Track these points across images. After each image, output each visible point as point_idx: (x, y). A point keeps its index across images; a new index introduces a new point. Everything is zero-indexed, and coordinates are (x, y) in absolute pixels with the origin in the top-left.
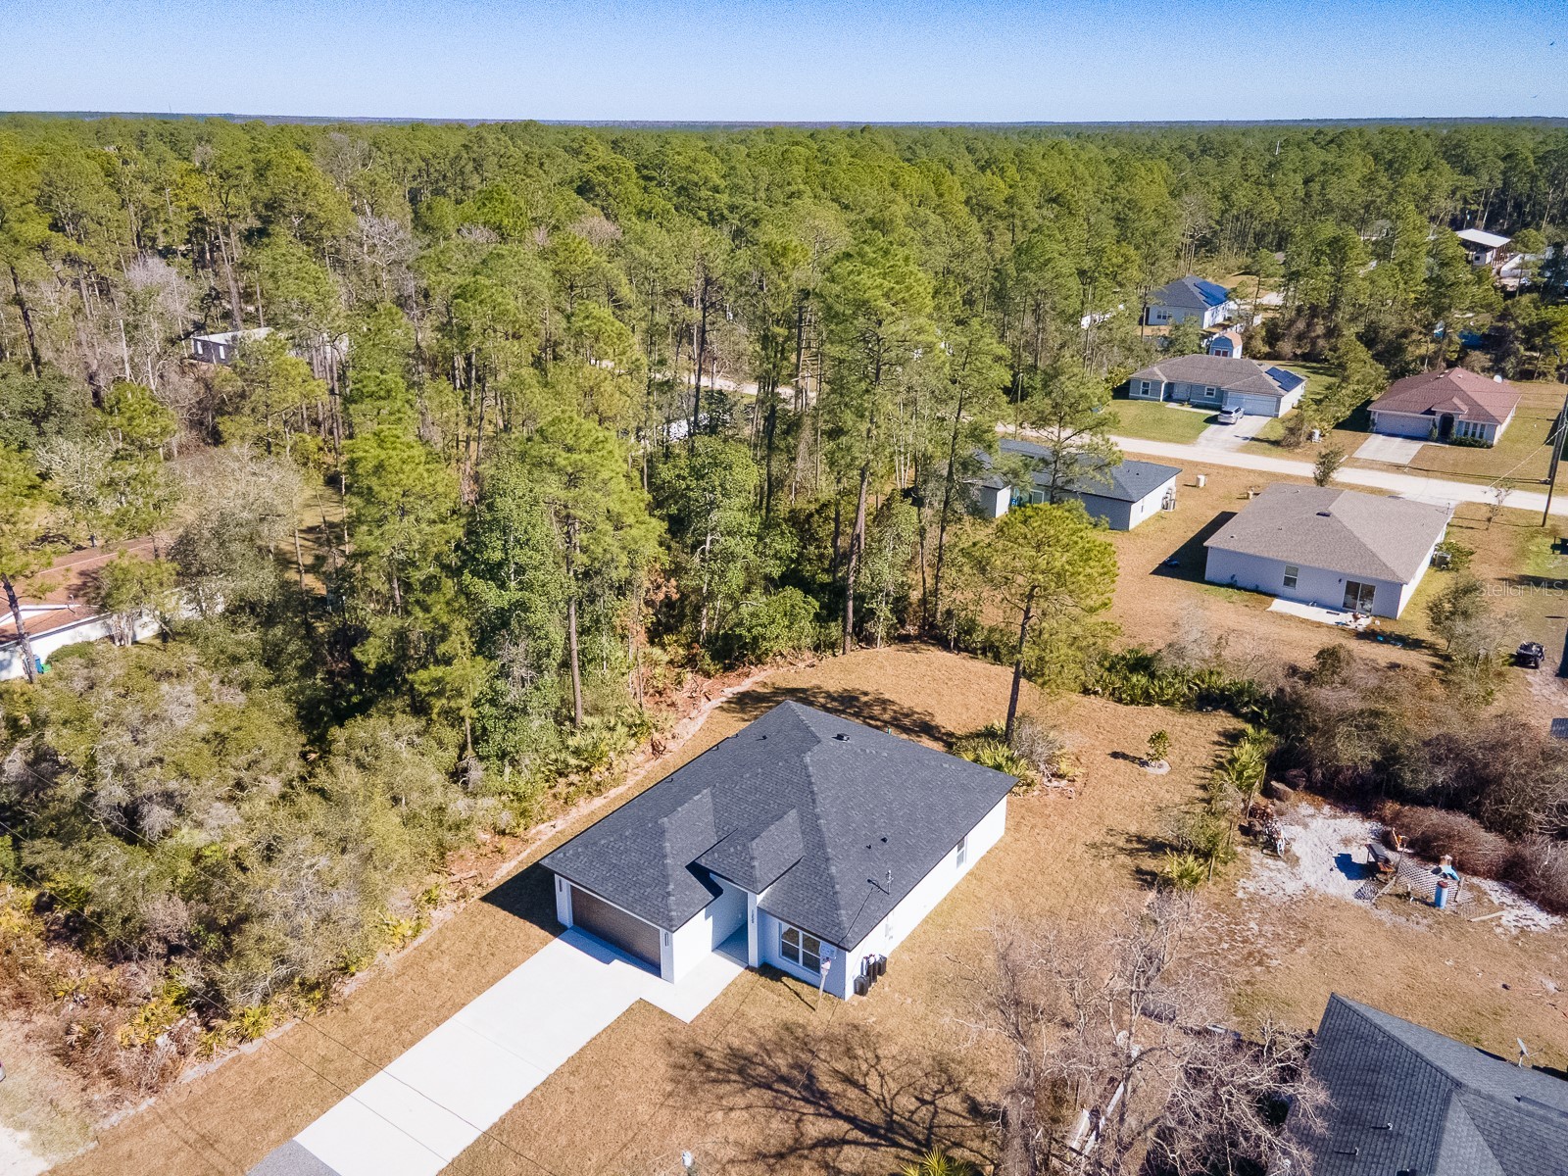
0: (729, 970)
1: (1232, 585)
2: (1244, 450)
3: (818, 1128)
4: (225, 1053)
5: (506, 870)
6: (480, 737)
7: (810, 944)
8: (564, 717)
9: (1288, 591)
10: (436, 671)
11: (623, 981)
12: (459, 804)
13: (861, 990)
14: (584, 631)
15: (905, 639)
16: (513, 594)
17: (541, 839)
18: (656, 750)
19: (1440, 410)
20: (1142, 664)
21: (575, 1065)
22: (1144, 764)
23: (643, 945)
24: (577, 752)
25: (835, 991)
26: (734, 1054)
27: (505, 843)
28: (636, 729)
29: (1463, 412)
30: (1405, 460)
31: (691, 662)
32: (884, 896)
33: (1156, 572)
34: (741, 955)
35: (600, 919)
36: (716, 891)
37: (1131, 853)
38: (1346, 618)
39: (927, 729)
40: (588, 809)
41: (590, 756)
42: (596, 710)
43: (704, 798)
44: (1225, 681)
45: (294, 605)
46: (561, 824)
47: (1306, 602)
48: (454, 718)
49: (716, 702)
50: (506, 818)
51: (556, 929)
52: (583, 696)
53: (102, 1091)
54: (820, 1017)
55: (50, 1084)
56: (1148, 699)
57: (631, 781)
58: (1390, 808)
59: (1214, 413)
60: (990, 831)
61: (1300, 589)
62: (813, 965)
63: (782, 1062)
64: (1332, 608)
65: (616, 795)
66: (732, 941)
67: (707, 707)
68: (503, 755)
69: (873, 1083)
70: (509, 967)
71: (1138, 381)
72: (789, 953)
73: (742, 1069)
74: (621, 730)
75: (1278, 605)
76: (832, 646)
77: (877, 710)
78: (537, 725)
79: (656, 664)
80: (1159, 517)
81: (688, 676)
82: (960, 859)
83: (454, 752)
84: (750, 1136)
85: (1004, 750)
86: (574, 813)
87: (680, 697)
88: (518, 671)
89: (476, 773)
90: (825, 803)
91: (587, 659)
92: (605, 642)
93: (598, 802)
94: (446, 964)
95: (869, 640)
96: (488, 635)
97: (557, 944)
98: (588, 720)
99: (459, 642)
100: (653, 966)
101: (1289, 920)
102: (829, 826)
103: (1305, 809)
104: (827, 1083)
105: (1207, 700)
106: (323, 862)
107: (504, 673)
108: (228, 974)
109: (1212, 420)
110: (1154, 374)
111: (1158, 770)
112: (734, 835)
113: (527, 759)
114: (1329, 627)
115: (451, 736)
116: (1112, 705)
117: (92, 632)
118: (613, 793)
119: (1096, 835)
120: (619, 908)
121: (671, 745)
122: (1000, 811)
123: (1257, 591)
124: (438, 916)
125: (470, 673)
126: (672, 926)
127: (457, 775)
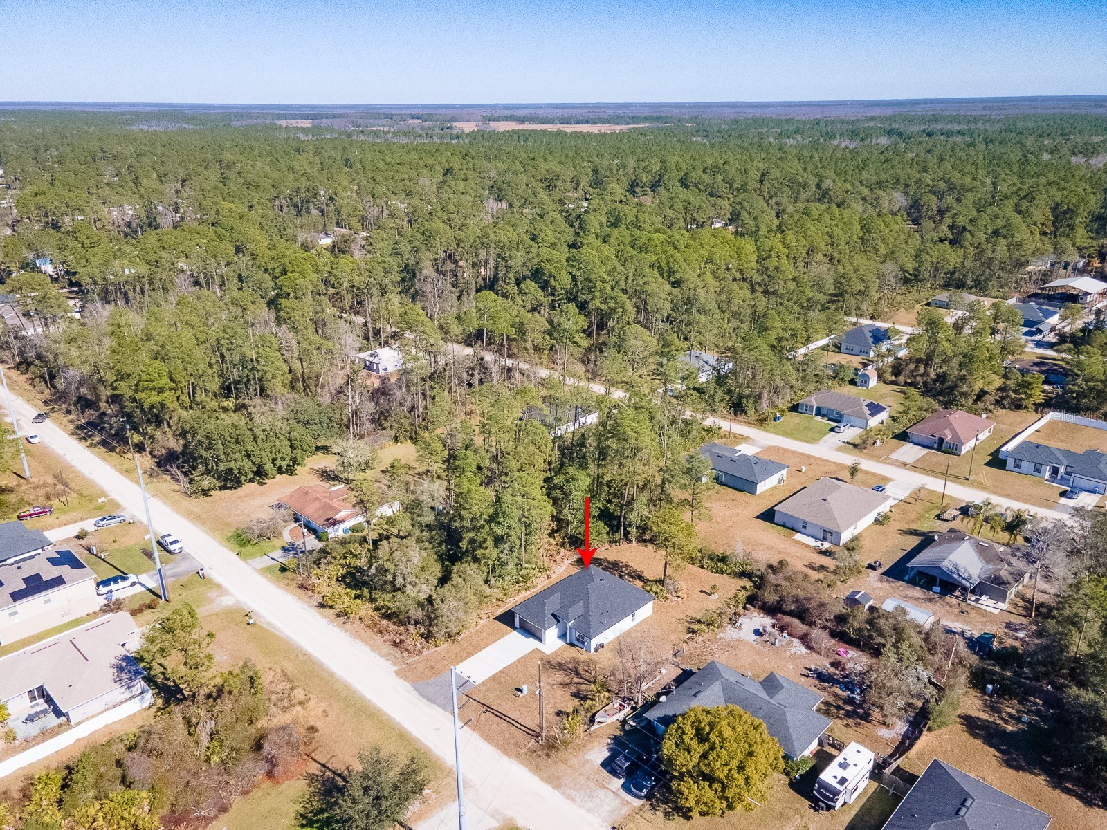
0: (561, 643)
1: (784, 526)
2: (839, 449)
3: (576, 680)
4: (432, 649)
5: (500, 611)
6: (493, 570)
7: (583, 638)
8: (519, 565)
9: (803, 530)
10: (483, 552)
11: (532, 643)
12: (488, 591)
13: (596, 651)
14: (526, 534)
15: (644, 541)
16: (506, 530)
17: (511, 603)
18: (548, 577)
19: (938, 436)
20: (723, 559)
21: (518, 661)
22: (710, 594)
23: (538, 634)
24: (522, 576)
25: (588, 650)
26: (558, 663)
27: (500, 603)
28: (541, 570)
29: (949, 437)
30: (911, 461)
31: (563, 545)
32: (604, 626)
33: (758, 517)
34: (565, 640)
35: (528, 627)
36: (559, 621)
37: (690, 623)
38: (819, 544)
39: (640, 577)
40: (525, 595)
41: (526, 578)
42: (529, 562)
43: (558, 595)
44: (748, 568)
45: (442, 526)
46: (516, 599)
47: (808, 535)
48: (487, 564)
49: (570, 561)
50: (501, 596)
51: (515, 628)
52: (525, 557)
53: (405, 655)
54: (583, 656)
55: (394, 653)
56: (722, 572)
57: (539, 587)
58: (779, 615)
59: (836, 424)
60: (646, 611)
61: (807, 531)
62: (583, 643)
63: (570, 666)
64: (818, 539)
65: (534, 591)
66: (562, 636)
67: (567, 562)
68: (500, 576)
69: (593, 673)
70: (502, 637)
71: (803, 404)
72: (578, 640)
73: (560, 666)
74: (537, 570)
75: (798, 536)
76: (616, 542)
77: (624, 569)
78: (511, 568)
79: (551, 545)
80: (775, 487)
81: (562, 550)
82: (633, 620)
83: (485, 575)
84: (560, 680)
85: (660, 587)
86: (521, 595)
87: (558, 558)
88: (506, 552)
89: (492, 582)
90: (591, 599)
91: (527, 544)
92: (533, 538)
93: (528, 593)
94: (485, 634)
95: (630, 541)
96: (498, 540)
97: (515, 633)
98: (526, 566)
99: (490, 542)
100: (540, 640)
101: (728, 645)
102: (592, 606)
103: (755, 614)
104: (581, 671)
105: (743, 575)
106: (455, 604)
107: (502, 552)
108: (434, 629)
109: (832, 430)
110: (810, 401)
111: (714, 597)
112: (565, 606)
113: (507, 578)
114: (811, 547)
115: (485, 570)
116: (709, 573)
117: (360, 519)
118: (533, 590)
119: (681, 617)
120: (532, 623)
121: (553, 576)
122: (650, 605)
123: (793, 530)
124: (482, 622)
125: (491, 552)
126: (545, 629)
127: (487, 581)
